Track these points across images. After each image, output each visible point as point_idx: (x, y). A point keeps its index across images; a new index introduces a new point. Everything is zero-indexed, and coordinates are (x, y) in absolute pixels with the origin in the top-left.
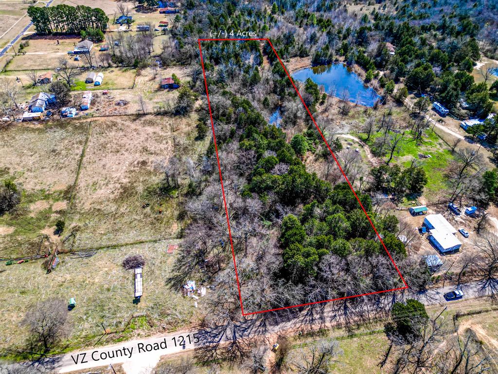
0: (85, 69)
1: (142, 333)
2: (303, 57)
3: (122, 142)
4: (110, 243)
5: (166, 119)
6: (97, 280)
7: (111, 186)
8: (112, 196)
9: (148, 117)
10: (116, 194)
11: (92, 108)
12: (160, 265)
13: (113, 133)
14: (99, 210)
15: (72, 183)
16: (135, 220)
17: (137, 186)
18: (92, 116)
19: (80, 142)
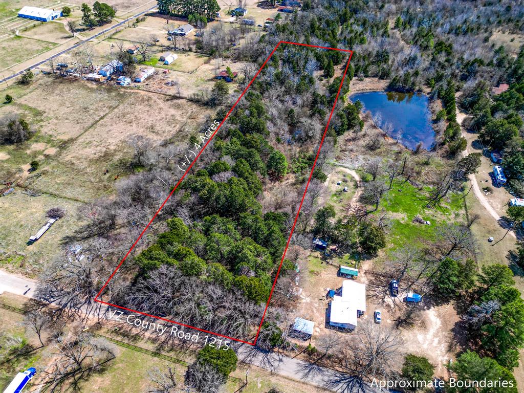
0: (169, 49)
2: (383, 79)
3: (141, 116)
4: (54, 192)
5: (194, 106)
6: (21, 216)
7: (99, 148)
8: (92, 156)
9: (180, 101)
10: (96, 156)
11: (144, 82)
12: (72, 223)
13: (142, 107)
14: (73, 164)
15: (74, 137)
16: (90, 181)
17: (117, 155)
18: (138, 89)
19: (110, 107)
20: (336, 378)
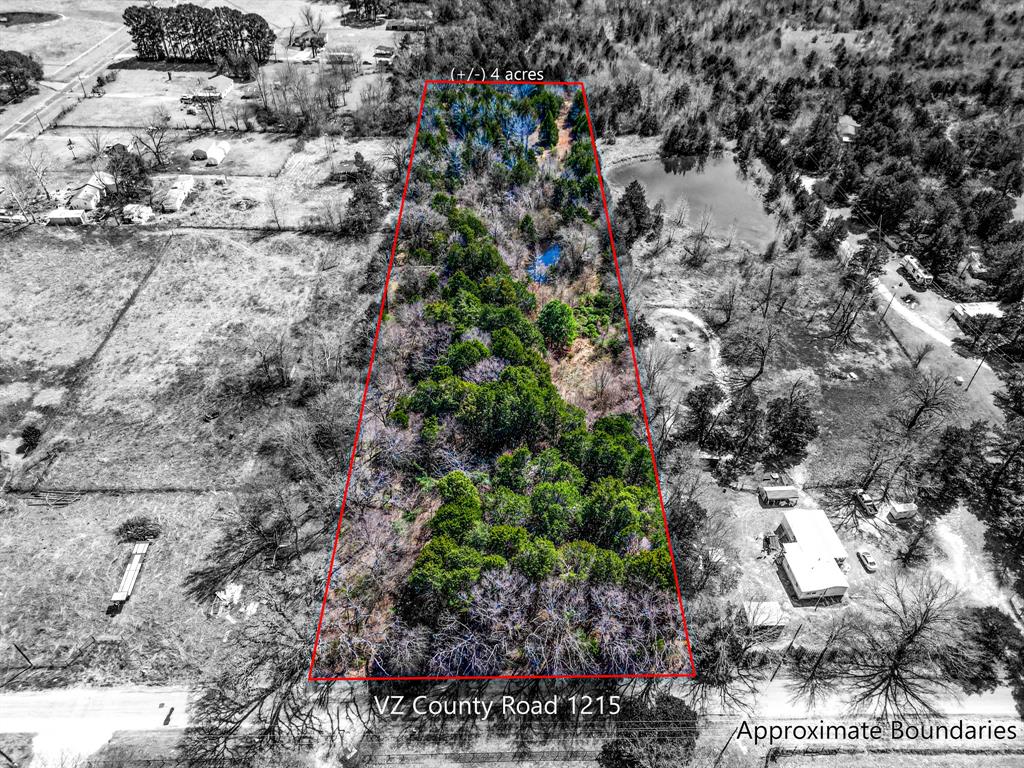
0: (201, 132)
1: (99, 677)
2: (647, 135)
3: (216, 281)
4: (108, 485)
5: (319, 242)
6: (57, 556)
7: (159, 368)
8: (153, 389)
9: (284, 237)
10: (161, 385)
11: (184, 210)
12: (187, 541)
13: (206, 263)
14: (118, 413)
15: (88, 354)
16: (178, 442)
17: (208, 375)
18: (179, 225)
19: (136, 275)
20: (863, 690)
